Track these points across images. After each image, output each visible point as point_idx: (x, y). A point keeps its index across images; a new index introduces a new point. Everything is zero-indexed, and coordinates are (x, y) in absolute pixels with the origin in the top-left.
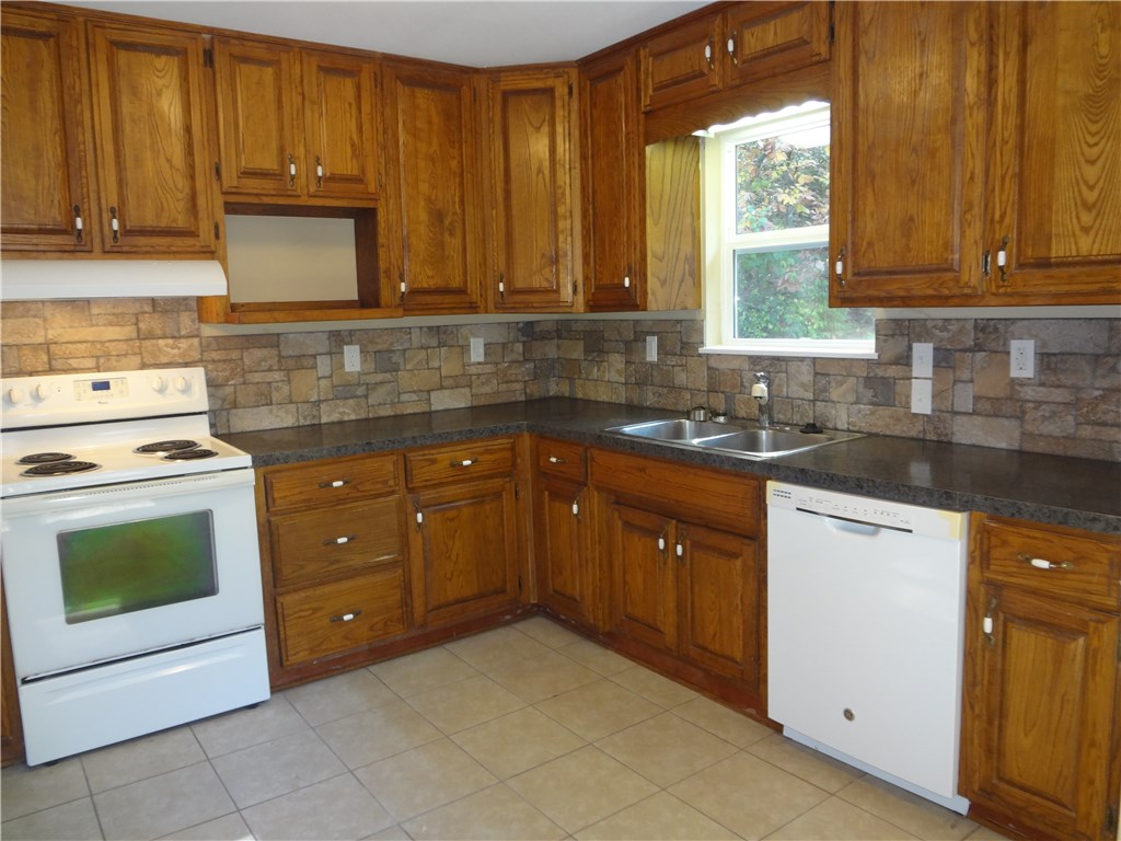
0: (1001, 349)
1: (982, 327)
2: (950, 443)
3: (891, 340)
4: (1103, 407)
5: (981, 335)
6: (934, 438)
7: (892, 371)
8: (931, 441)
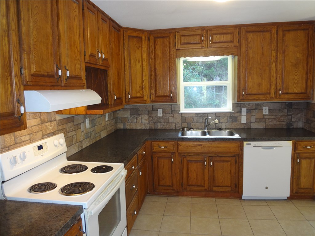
0: (261, 109)
1: (257, 104)
2: (250, 129)
3: (236, 108)
4: (281, 118)
5: (257, 106)
6: (247, 128)
7: (237, 115)
8: (246, 129)
